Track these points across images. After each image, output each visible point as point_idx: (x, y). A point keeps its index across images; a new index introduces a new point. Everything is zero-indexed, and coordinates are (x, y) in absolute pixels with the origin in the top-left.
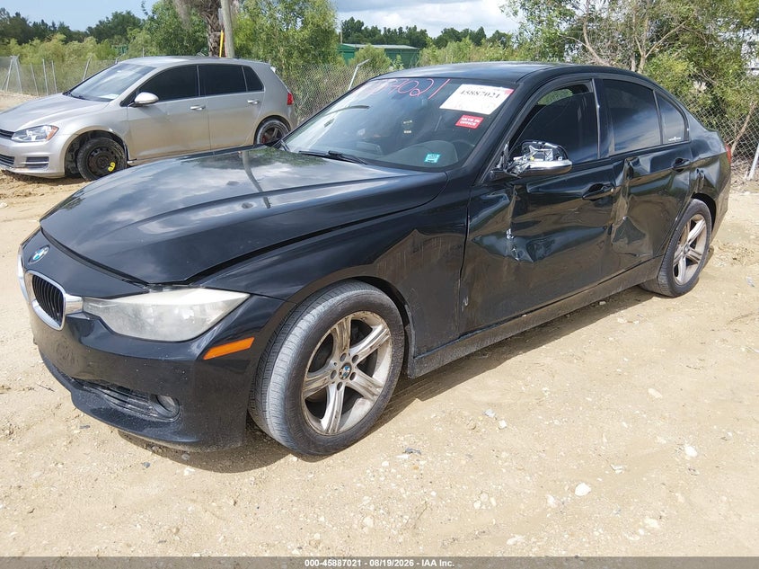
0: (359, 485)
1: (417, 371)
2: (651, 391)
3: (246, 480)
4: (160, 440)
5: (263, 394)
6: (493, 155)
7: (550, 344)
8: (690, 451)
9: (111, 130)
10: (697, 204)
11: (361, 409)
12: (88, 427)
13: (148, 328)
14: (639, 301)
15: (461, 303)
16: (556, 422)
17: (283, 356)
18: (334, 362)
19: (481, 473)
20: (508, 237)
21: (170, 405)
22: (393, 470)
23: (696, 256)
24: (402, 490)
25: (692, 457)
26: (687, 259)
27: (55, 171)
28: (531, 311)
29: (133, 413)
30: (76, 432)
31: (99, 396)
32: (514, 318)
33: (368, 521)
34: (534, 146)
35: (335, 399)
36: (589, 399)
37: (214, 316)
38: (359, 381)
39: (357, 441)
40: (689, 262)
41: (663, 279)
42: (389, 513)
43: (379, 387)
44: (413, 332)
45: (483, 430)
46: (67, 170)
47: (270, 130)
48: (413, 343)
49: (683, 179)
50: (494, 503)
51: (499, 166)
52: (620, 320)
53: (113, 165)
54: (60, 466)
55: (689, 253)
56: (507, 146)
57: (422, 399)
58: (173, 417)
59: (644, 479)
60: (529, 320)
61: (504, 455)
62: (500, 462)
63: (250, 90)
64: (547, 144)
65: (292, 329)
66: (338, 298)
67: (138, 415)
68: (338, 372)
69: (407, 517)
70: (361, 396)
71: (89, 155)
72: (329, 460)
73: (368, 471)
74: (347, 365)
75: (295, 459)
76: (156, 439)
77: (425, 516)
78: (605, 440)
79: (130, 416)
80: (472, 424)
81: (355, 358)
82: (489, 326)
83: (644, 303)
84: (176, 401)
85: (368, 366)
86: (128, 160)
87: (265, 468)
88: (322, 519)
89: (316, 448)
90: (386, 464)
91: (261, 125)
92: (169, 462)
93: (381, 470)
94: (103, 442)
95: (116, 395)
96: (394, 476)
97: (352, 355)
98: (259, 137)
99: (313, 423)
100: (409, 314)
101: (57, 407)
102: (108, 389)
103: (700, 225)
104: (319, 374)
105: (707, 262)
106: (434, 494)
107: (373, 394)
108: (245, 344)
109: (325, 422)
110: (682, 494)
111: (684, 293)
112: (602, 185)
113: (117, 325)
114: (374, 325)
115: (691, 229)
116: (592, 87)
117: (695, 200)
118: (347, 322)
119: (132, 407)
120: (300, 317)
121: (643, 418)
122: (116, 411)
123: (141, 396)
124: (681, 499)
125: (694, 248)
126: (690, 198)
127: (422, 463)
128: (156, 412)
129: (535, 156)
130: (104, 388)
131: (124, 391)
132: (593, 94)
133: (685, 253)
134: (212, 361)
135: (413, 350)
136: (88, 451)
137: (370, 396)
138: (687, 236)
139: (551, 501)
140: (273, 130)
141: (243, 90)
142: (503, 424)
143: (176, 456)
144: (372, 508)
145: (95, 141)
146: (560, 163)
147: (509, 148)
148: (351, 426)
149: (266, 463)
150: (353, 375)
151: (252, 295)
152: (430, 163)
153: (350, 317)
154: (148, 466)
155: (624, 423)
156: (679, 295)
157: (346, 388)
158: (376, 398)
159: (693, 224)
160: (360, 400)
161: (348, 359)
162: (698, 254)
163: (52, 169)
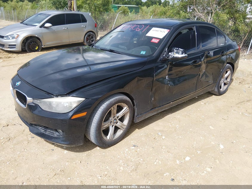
0: (119, 157)
1: (137, 121)
2: (210, 127)
3: (84, 155)
4: (57, 143)
5: (90, 129)
6: (162, 52)
7: (179, 111)
8: (222, 147)
9: (37, 36)
10: (228, 66)
11: (119, 133)
12: (34, 137)
13: (54, 109)
14: (208, 97)
15: (151, 99)
16: (180, 137)
17: (96, 117)
18: (111, 119)
19: (156, 153)
20: (167, 78)
21: (60, 132)
22: (129, 152)
23: (227, 82)
24: (132, 158)
25: (222, 149)
26: (224, 83)
27: (18, 50)
28: (174, 101)
29: (48, 134)
30: (30, 139)
31: (38, 129)
32: (168, 103)
33: (122, 168)
34: (176, 49)
35: (111, 130)
36: (191, 129)
37: (74, 105)
38: (119, 124)
39: (118, 143)
40: (225, 84)
41: (216, 90)
42: (128, 166)
43: (125, 126)
44: (136, 109)
45: (157, 139)
46: (22, 49)
47: (89, 36)
48: (136, 112)
49: (224, 58)
50: (160, 163)
51: (164, 56)
52: (202, 103)
53: (37, 47)
54: (25, 150)
55: (225, 81)
56: (167, 49)
57: (139, 129)
58: (62, 136)
59: (207, 155)
60: (173, 104)
61: (164, 147)
62: (162, 150)
63: (83, 22)
64: (180, 49)
65: (98, 109)
66: (113, 99)
67: (50, 135)
68: (112, 122)
69: (134, 167)
70: (120, 129)
71: (29, 44)
72: (109, 149)
73: (122, 152)
74: (115, 119)
75: (99, 148)
76: (56, 143)
77: (139, 166)
78: (195, 143)
79: (48, 135)
80: (154, 137)
81: (118, 117)
82: (160, 106)
83: (210, 97)
84: (63, 131)
85: (122, 119)
86: (42, 46)
87: (89, 151)
88: (107, 167)
89: (105, 145)
90: (127, 150)
91: (86, 34)
92: (60, 149)
93: (126, 152)
94: (39, 142)
95: (43, 129)
96: (130, 154)
97: (117, 116)
98: (85, 38)
99: (105, 138)
100: (135, 103)
101: (24, 131)
102: (41, 127)
103: (229, 72)
104: (107, 123)
105: (231, 83)
106: (142, 160)
107: (123, 128)
108: (84, 114)
109: (108, 137)
110: (218, 160)
111: (223, 94)
112: (197, 61)
113: (44, 107)
114: (124, 107)
115: (226, 73)
116: (195, 29)
117: (228, 64)
118: (115, 106)
119: (48, 132)
120: (101, 105)
121: (208, 136)
122: (43, 133)
123: (52, 129)
124: (218, 162)
125: (227, 80)
126: (226, 64)
127: (138, 150)
128: (56, 134)
129: (176, 53)
130: (39, 126)
131: (46, 128)
132: (195, 31)
133: (224, 81)
134: (74, 119)
135: (136, 114)
136: (34, 145)
137: (122, 129)
138: (224, 76)
139: (178, 162)
140: (90, 35)
141: (80, 22)
142: (164, 137)
143: (62, 147)
144: (123, 164)
145: (31, 39)
146: (184, 55)
147: (168, 50)
148: (116, 138)
149: (90, 150)
150: (117, 123)
151: (86, 99)
152: (142, 54)
153: (117, 105)
154: (53, 150)
155: (201, 137)
156: (221, 95)
157: (115, 126)
158: (124, 129)
159: (227, 72)
160: (119, 130)
161: (116, 118)
162: (228, 81)
163: (17, 48)
